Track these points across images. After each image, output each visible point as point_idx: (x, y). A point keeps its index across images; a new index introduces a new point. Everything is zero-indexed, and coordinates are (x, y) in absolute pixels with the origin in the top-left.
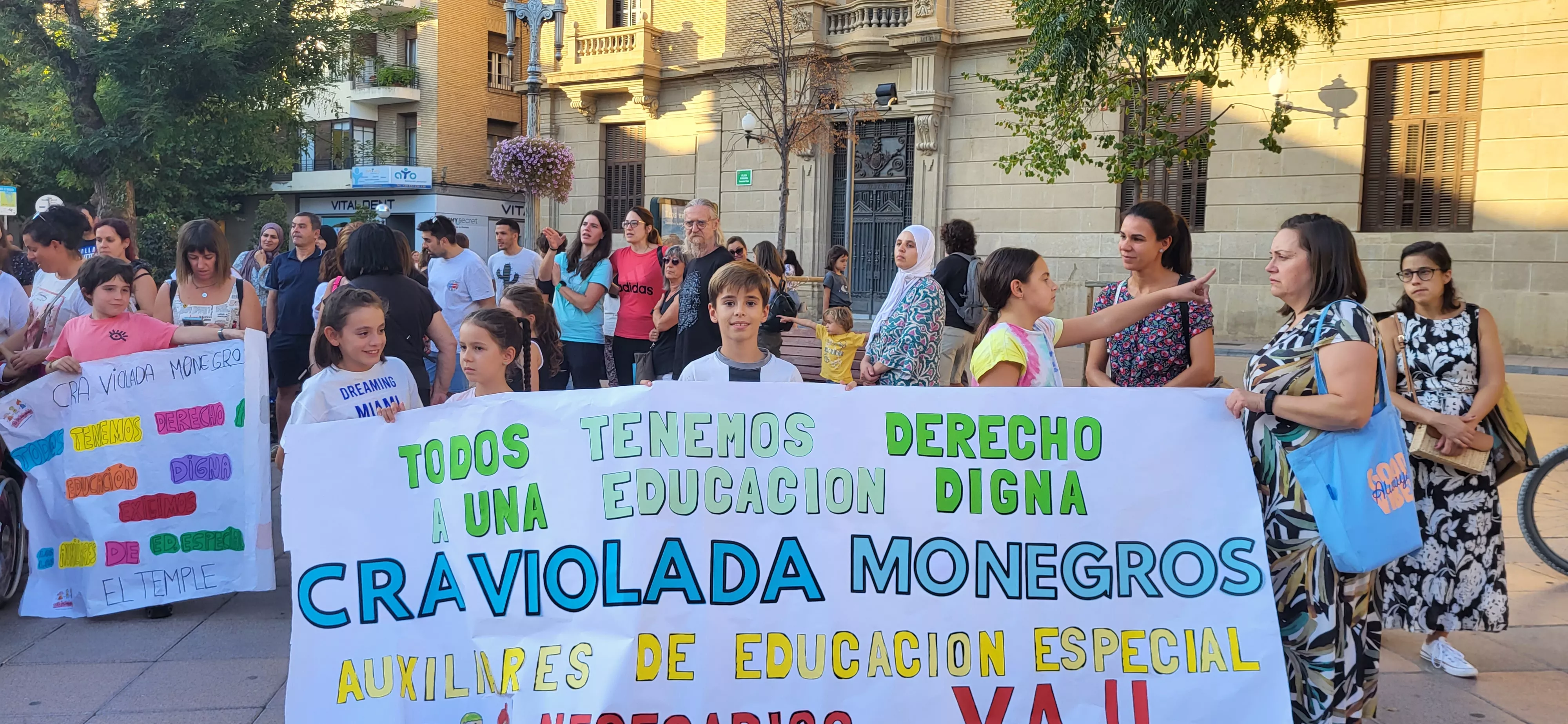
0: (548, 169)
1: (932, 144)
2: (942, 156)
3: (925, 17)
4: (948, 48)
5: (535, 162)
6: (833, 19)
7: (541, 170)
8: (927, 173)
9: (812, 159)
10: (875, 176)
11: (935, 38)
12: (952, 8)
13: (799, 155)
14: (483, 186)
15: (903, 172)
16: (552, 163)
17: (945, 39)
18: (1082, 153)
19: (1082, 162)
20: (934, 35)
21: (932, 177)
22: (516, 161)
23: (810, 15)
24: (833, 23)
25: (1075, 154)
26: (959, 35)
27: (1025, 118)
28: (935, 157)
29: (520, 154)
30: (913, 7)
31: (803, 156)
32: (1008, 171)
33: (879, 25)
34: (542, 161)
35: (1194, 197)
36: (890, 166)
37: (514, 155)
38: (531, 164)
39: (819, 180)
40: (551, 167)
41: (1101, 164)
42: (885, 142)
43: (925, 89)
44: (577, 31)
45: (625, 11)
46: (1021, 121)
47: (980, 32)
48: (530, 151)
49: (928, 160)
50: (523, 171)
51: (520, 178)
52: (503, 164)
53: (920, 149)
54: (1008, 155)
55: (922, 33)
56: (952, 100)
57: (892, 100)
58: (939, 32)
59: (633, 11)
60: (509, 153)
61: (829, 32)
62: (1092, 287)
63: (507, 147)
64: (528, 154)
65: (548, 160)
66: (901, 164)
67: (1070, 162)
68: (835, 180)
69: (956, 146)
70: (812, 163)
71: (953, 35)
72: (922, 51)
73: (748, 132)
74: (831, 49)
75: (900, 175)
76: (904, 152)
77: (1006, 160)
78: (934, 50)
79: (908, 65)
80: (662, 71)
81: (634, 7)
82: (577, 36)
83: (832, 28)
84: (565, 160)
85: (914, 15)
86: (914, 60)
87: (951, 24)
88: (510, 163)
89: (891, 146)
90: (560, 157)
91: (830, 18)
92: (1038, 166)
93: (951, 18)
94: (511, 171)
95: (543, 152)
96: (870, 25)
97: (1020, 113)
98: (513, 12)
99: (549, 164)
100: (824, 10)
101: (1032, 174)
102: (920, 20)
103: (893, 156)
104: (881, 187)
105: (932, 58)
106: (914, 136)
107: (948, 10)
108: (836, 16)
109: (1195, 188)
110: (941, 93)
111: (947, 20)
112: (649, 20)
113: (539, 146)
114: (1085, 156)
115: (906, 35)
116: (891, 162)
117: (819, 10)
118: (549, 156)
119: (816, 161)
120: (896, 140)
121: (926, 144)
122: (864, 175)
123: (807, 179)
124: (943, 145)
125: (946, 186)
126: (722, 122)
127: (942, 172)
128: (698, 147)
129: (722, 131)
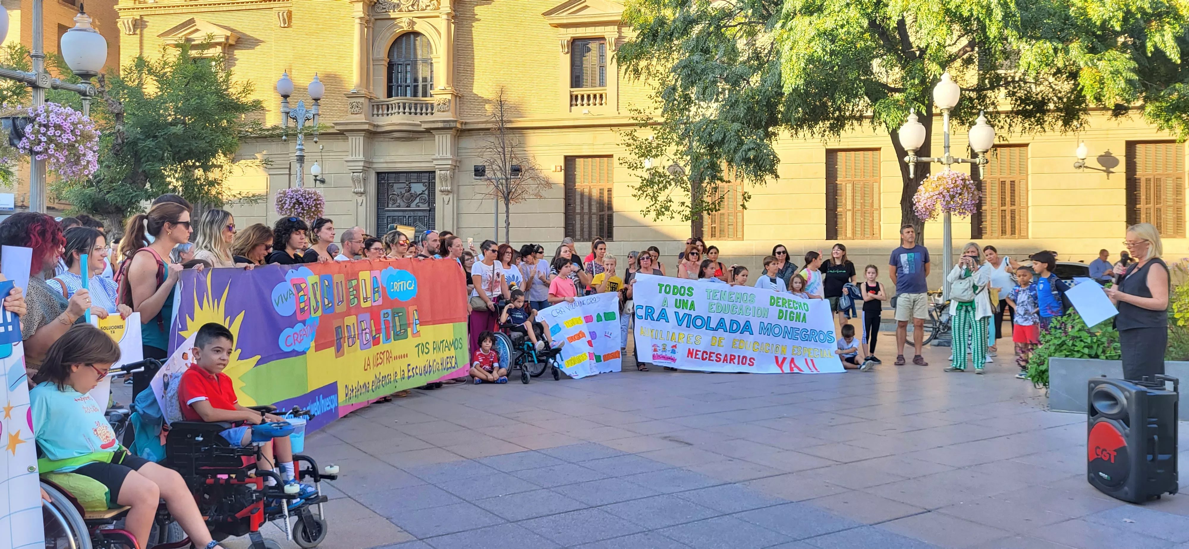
1: (448, 188)
2: (455, 196)
3: (443, 111)
4: (458, 131)
6: (376, 107)
8: (446, 206)
9: (363, 196)
10: (407, 207)
11: (453, 125)
12: (458, 107)
13: (354, 192)
15: (427, 205)
17: (459, 126)
20: (449, 123)
21: (449, 208)
23: (362, 104)
24: (375, 109)
26: (466, 123)
28: (451, 196)
30: (435, 105)
31: (357, 193)
33: (410, 113)
35: (606, 222)
36: (417, 200)
39: (368, 209)
42: (412, 185)
43: (445, 155)
47: (478, 123)
49: (446, 198)
53: (439, 191)
55: (444, 121)
56: (460, 162)
58: (455, 121)
61: (373, 115)
66: (425, 200)
68: (378, 209)
69: (463, 189)
70: (363, 197)
71: (462, 123)
72: (442, 132)
73: (316, 176)
74: (378, 126)
75: (425, 207)
76: (426, 192)
78: (451, 132)
79: (434, 139)
83: (375, 112)
85: (437, 110)
86: (437, 137)
87: (460, 117)
89: (418, 188)
91: (373, 106)
93: (459, 113)
96: (404, 113)
100: (370, 101)
102: (439, 113)
103: (420, 194)
104: (412, 214)
105: (449, 136)
106: (435, 183)
107: (456, 108)
108: (378, 105)
109: (606, 217)
110: (455, 158)
111: (456, 114)
115: (434, 122)
116: (418, 198)
117: (367, 100)
119: (366, 196)
120: (421, 185)
121: (444, 188)
122: (399, 206)
123: (359, 208)
124: (455, 189)
125: (458, 214)
126: (290, 169)
127: (455, 205)
128: (270, 184)
129: (290, 175)
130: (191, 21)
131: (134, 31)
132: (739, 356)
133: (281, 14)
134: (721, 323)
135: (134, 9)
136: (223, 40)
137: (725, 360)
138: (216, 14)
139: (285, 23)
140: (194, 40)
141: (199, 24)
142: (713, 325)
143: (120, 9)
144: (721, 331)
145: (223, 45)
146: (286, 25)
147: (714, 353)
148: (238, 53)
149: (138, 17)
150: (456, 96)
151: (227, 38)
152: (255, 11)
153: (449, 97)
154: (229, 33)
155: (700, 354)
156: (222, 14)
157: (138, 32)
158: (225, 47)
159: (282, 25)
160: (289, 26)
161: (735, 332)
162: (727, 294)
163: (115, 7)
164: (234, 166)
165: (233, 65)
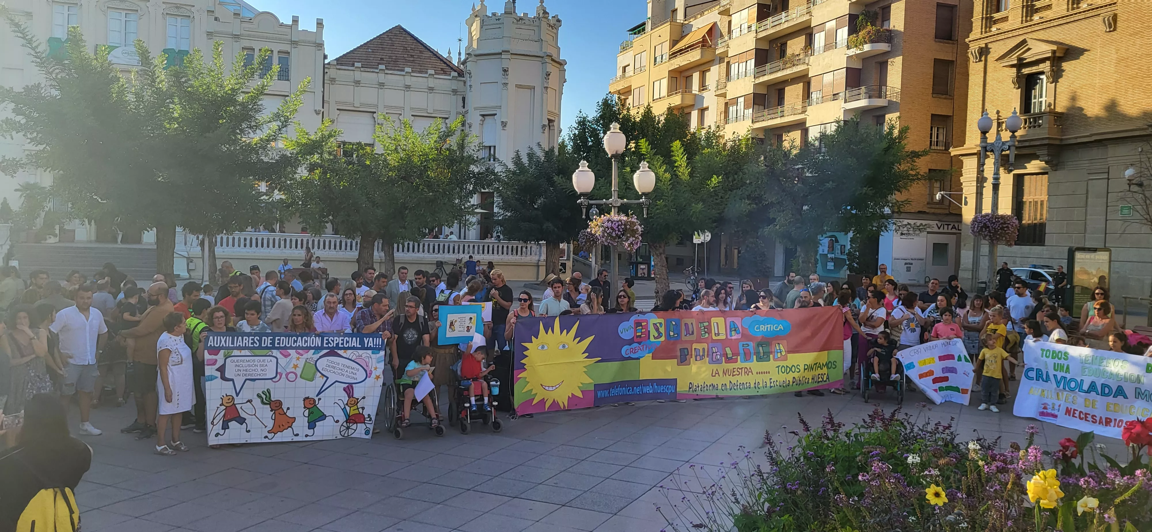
14: (924, 212)
22: (986, 226)
34: (1001, 226)
37: (984, 223)
44: (999, 116)
45: (1033, 101)
48: (994, 221)
50: (990, 232)
59: (1040, 100)
64: (993, 223)
65: (1004, 226)
73: (1130, 180)
80: (1061, 140)
81: (1041, 97)
82: (998, 119)
88: (982, 227)
94: (982, 231)
95: (1001, 221)
112: (1052, 107)
118: (1005, 223)
126: (1108, 173)
128: (1089, 189)
129: (1108, 179)
130: (1024, 42)
131: (980, 58)
132: (1115, 420)
133: (1106, 19)
134: (1093, 387)
135: (980, 39)
136: (1050, 55)
137: (1101, 422)
138: (1048, 30)
139: (1110, 27)
140: (1026, 59)
141: (1031, 43)
142: (1085, 387)
143: (970, 41)
144: (1093, 394)
145: (1051, 59)
146: (1112, 29)
147: (1089, 414)
148: (1065, 65)
149: (984, 46)
151: (1054, 52)
152: (1083, 21)
154: (1055, 48)
155: (1077, 413)
156: (1053, 29)
157: (983, 59)
158: (1054, 60)
159: (1108, 30)
160: (1114, 30)
161: (1107, 395)
162: (1098, 358)
163: (967, 40)
164: (1057, 172)
165: (1061, 76)
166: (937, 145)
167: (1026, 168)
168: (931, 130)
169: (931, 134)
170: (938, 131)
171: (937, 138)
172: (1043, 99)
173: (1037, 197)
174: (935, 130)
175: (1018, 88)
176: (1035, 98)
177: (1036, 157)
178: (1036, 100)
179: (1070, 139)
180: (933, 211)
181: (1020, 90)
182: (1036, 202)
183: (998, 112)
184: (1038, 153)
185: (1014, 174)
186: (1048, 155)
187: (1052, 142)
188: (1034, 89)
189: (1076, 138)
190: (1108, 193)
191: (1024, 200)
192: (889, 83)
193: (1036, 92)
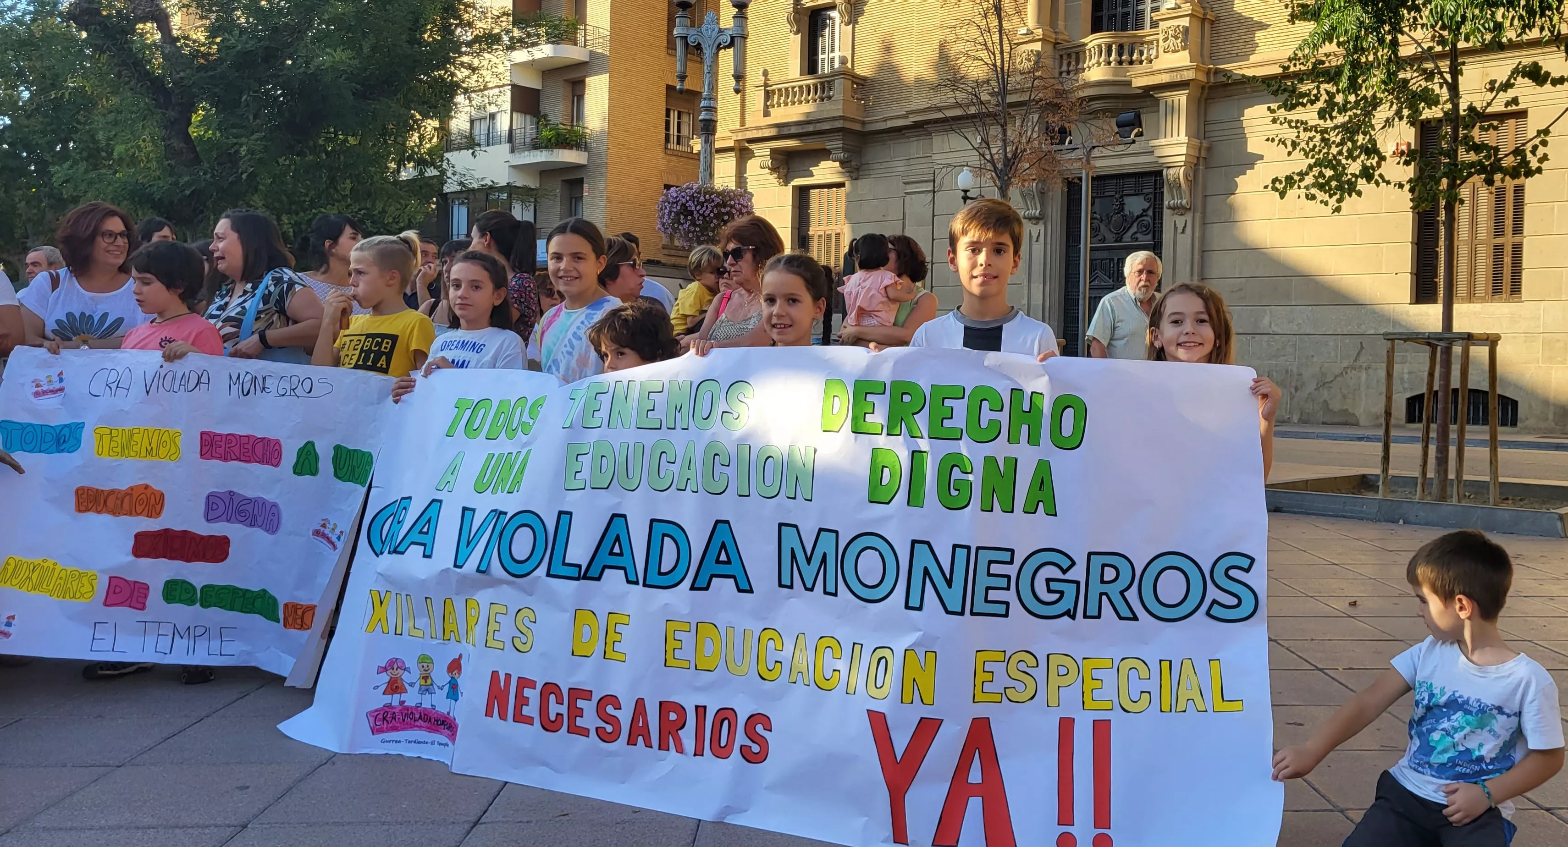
0: (723, 220)
1: (1184, 202)
2: (1198, 215)
3: (1176, 52)
4: (1201, 88)
5: (707, 212)
6: (1065, 57)
7: (715, 221)
8: (1180, 237)
9: (1041, 222)
10: (1116, 241)
11: (1187, 75)
12: (1207, 41)
14: (658, 263)
15: (1150, 236)
16: (727, 213)
17: (1200, 76)
18: (1377, 173)
19: (1377, 184)
20: (1185, 72)
21: (1185, 240)
22: (685, 211)
23: (1038, 53)
24: (1065, 62)
25: (1367, 174)
26: (1218, 72)
27: (1302, 135)
28: (1188, 217)
29: (690, 203)
30: (1161, 42)
32: (1282, 195)
33: (1120, 62)
34: (716, 211)
35: (1508, 259)
36: (1134, 229)
37: (683, 205)
38: (702, 215)
39: (1049, 246)
40: (726, 218)
41: (1401, 186)
42: (1128, 200)
43: (1177, 136)
44: (765, 81)
45: (821, 57)
46: (1298, 137)
47: (1241, 68)
48: (702, 199)
49: (1180, 221)
50: (694, 224)
51: (689, 231)
52: (669, 215)
53: (1173, 208)
54: (1282, 176)
55: (1171, 70)
56: (1211, 149)
57: (1136, 131)
58: (1192, 69)
59: (831, 55)
60: (677, 202)
61: (1061, 73)
62: (1392, 340)
63: (675, 195)
64: (699, 203)
65: (723, 210)
66: (1148, 227)
67: (1361, 184)
68: (1068, 247)
70: (1041, 227)
71: (1211, 73)
72: (1171, 92)
73: (966, 191)
74: (1063, 92)
75: (1147, 240)
76: (1150, 213)
77: (1281, 182)
78: (1186, 91)
79: (1155, 109)
80: (863, 123)
81: (833, 51)
82: (766, 85)
83: (1064, 68)
84: (744, 210)
85: (1161, 50)
86: (1162, 103)
87: (1207, 59)
88: (678, 214)
89: (1135, 205)
90: (737, 206)
91: (1061, 56)
92: (1321, 187)
93: (1206, 53)
94: (680, 223)
95: (717, 200)
96: (1109, 63)
97: (1297, 127)
98: (684, 38)
99: (724, 214)
100: (1054, 47)
101: (1313, 197)
102: (1168, 56)
103: (1138, 217)
105: (1184, 100)
106: (1162, 193)
107: (1200, 44)
108: (1069, 55)
109: (1509, 249)
110: (1196, 141)
111: (1202, 55)
112: (849, 65)
113: (713, 193)
114: (1381, 176)
115: (1152, 73)
116: (1135, 225)
117: (1049, 47)
118: (724, 205)
119: (1045, 224)
120: (1142, 197)
121: (1177, 201)
122: (1103, 240)
123: (1034, 245)
124: (1198, 203)
125: (1203, 252)
126: (934, 181)
127: (1197, 234)
128: (907, 211)
129: (934, 192)
150: (1203, 20)
153: (1185, 22)
164: (859, 182)
165: (861, 13)
166: (678, 143)
167: (812, 175)
168: (668, 115)
169: (668, 123)
170: (679, 118)
171: (679, 131)
172: (836, 54)
173: (829, 227)
174: (674, 116)
175: (796, 33)
176: (823, 53)
177: (824, 154)
178: (826, 56)
179: (877, 121)
180: (673, 260)
181: (799, 35)
182: (829, 236)
183: (765, 73)
184: (829, 145)
185: (794, 187)
186: (844, 150)
187: (848, 125)
188: (822, 36)
189: (886, 120)
190: (934, 216)
191: (810, 233)
192: (589, 20)
193: (824, 42)
